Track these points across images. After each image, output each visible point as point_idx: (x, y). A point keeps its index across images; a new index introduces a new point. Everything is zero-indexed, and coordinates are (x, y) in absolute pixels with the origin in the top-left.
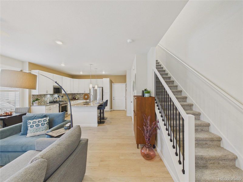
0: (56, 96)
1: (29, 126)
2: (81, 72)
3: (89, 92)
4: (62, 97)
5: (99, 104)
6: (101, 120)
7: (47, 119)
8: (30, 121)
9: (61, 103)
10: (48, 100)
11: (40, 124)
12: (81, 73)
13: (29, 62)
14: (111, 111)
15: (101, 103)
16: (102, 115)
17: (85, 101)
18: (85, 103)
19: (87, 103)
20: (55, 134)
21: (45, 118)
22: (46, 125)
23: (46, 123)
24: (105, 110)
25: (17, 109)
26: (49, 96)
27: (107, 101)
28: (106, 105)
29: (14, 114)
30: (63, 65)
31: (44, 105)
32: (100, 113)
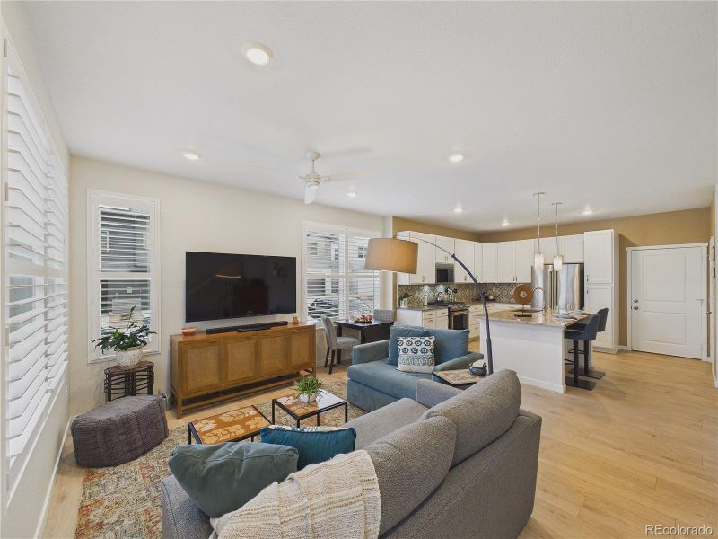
0: (441, 288)
1: (401, 348)
2: (506, 221)
3: (530, 282)
4: (455, 291)
5: (570, 321)
6: (579, 376)
7: (432, 341)
8: (401, 339)
9: (455, 307)
10: (426, 297)
11: (419, 348)
12: (505, 224)
13: (394, 218)
14: (620, 352)
15: (578, 317)
16: (581, 358)
17: (519, 306)
18: (521, 313)
19: (525, 314)
20: (450, 376)
21: (427, 338)
22: (429, 353)
23: (429, 348)
24: (594, 343)
25: (376, 312)
26: (426, 288)
27: (604, 313)
28: (602, 328)
29: (374, 323)
30: (458, 211)
31: (418, 308)
32: (575, 351)
